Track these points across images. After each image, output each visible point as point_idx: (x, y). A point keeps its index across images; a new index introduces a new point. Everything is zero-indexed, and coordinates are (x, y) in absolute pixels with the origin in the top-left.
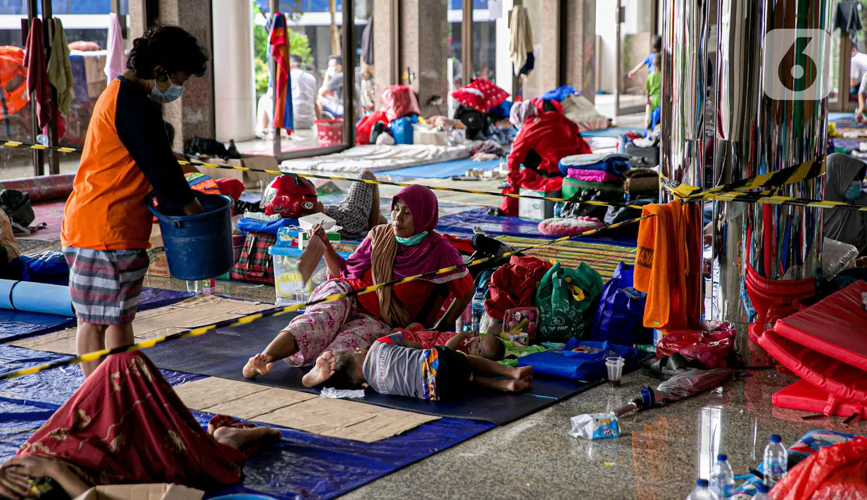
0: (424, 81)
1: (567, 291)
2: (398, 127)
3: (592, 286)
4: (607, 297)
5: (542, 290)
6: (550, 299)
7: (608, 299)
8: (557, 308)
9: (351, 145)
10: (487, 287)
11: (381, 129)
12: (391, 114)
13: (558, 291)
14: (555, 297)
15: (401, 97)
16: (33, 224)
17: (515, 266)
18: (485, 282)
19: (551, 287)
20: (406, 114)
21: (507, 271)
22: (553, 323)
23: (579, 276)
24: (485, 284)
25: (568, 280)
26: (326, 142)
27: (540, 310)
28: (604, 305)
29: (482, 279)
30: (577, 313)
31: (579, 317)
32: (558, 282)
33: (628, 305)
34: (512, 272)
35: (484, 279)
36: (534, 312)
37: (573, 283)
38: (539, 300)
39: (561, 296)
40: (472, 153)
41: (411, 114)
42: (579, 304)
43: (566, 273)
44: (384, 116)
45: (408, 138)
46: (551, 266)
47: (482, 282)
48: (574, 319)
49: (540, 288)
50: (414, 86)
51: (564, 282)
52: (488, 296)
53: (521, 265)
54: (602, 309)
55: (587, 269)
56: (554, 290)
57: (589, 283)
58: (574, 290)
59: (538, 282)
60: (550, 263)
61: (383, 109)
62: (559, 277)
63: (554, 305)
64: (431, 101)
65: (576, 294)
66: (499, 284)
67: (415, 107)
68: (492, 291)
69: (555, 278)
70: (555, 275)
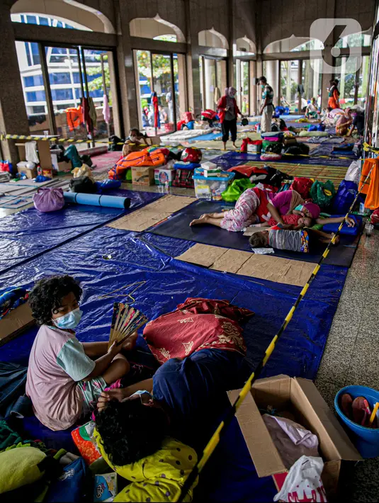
0: (195, 111)
2: (189, 125)
9: (176, 131)
11: (184, 125)
12: (187, 121)
15: (189, 115)
16: (92, 166)
20: (191, 120)
26: (168, 130)
40: (212, 132)
41: (192, 121)
44: (184, 121)
45: (192, 128)
50: (192, 112)
61: (183, 120)
64: (197, 116)
65: (327, 193)
67: (193, 118)
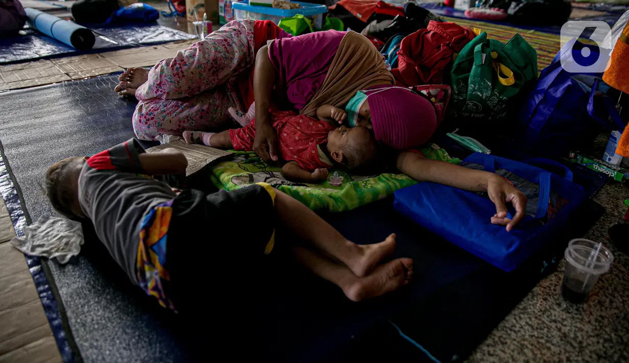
1: (491, 70)
3: (525, 67)
4: (550, 87)
5: (459, 64)
6: (468, 77)
7: (551, 90)
8: (474, 90)
10: (396, 54)
13: (479, 69)
14: (474, 76)
17: (432, 32)
18: (395, 47)
19: (471, 62)
21: (421, 38)
22: (466, 108)
23: (509, 52)
24: (395, 50)
25: (494, 55)
27: (452, 89)
28: (541, 97)
29: (393, 43)
30: (500, 101)
31: (501, 105)
32: (482, 57)
33: (590, 108)
34: (427, 39)
35: (395, 44)
36: (446, 91)
37: (500, 60)
38: (453, 77)
39: (482, 76)
42: (504, 88)
43: (492, 47)
46: (475, 35)
47: (392, 47)
48: (494, 107)
49: (456, 62)
51: (489, 57)
52: (396, 65)
53: (439, 31)
54: (537, 101)
55: (523, 45)
56: (474, 67)
57: (522, 64)
58: (500, 70)
59: (455, 54)
60: (473, 33)
62: (483, 51)
63: (471, 87)
65: (504, 77)
66: (408, 51)
68: (401, 58)
69: (477, 52)
70: (478, 47)
